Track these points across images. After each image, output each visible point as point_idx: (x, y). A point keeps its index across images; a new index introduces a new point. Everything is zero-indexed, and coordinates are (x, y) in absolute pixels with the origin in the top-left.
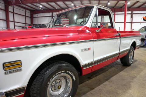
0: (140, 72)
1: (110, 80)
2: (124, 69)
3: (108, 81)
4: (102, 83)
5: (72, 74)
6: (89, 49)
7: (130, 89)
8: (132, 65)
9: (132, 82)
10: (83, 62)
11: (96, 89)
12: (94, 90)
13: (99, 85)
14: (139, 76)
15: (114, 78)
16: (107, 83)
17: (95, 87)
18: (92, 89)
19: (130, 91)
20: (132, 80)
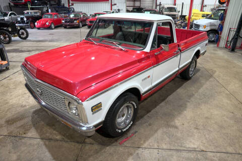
0: (199, 89)
1: (166, 100)
2: (183, 84)
3: (164, 101)
4: (158, 105)
5: (134, 103)
6: (149, 77)
7: (185, 110)
8: (192, 78)
9: (189, 102)
10: (143, 90)
11: (152, 111)
12: (151, 113)
13: (156, 106)
14: (197, 94)
15: (170, 98)
16: (163, 104)
17: (152, 110)
18: (149, 111)
19: (185, 112)
20: (190, 99)
